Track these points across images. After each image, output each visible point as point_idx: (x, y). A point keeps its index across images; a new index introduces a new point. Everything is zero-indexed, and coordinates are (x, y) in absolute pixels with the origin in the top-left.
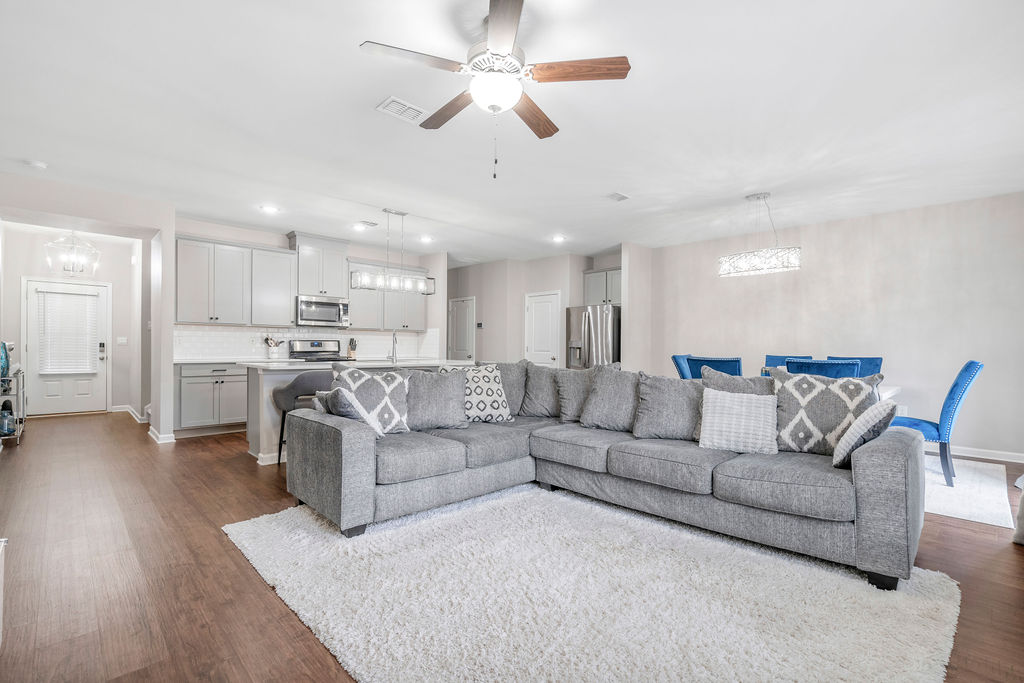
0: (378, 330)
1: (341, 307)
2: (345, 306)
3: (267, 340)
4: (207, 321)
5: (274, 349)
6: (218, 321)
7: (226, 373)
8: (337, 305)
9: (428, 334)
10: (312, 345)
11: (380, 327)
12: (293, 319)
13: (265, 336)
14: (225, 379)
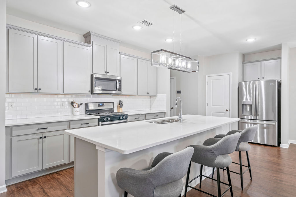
0: (135, 95)
1: (118, 81)
2: (120, 81)
3: (72, 103)
4: (32, 90)
5: (77, 109)
6: (40, 91)
7: (48, 130)
8: (115, 80)
9: (157, 97)
10: (99, 105)
11: (136, 94)
12: (90, 89)
13: (71, 100)
14: (47, 135)
